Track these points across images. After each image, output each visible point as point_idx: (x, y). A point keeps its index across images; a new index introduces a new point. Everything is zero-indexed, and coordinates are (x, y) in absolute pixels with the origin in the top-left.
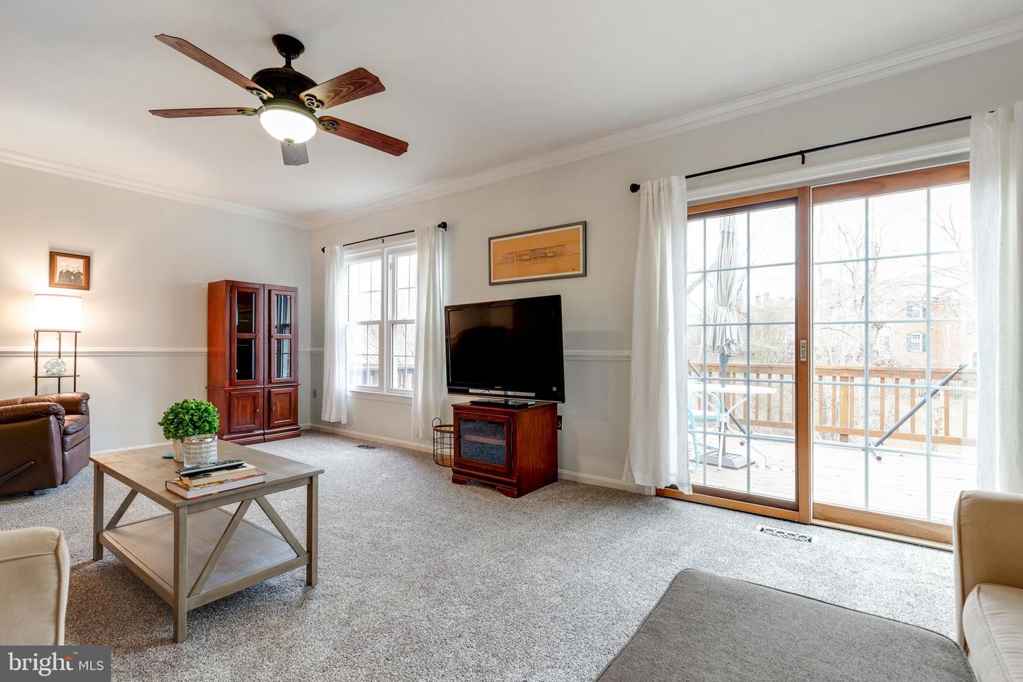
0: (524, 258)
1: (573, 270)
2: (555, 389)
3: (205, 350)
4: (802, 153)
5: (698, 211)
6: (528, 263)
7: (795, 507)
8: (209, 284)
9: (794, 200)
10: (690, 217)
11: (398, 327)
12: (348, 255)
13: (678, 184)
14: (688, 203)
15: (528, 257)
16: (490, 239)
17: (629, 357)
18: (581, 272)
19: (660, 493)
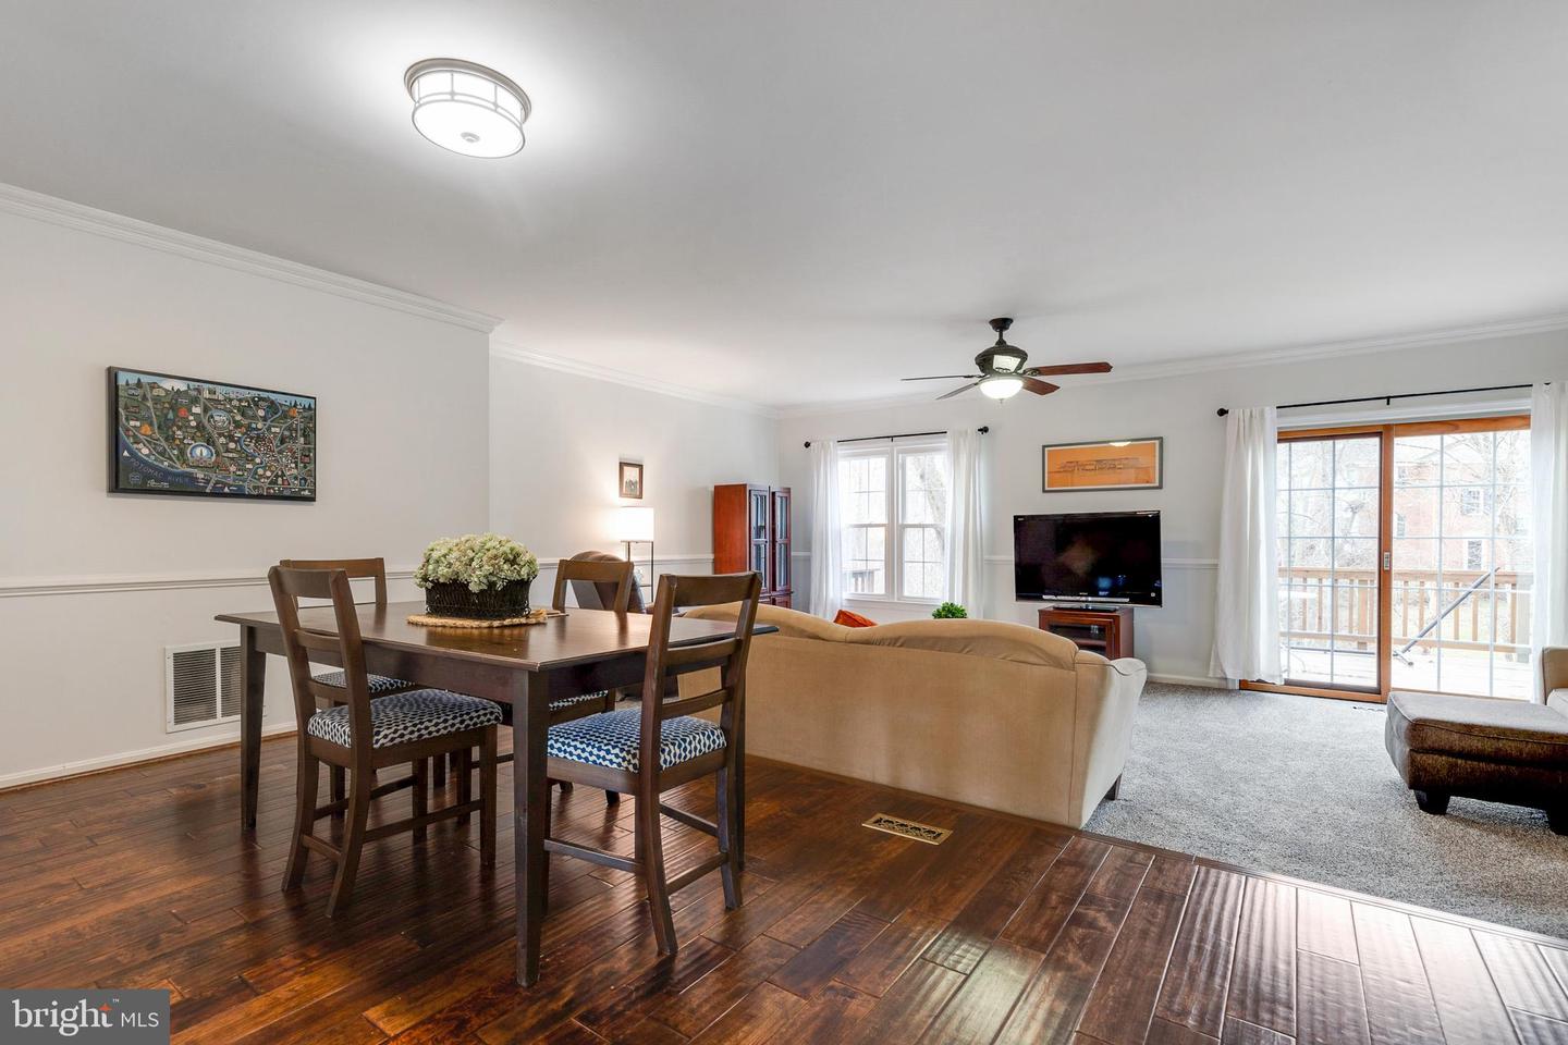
0: (1087, 467)
1: (1148, 482)
2: (1153, 595)
3: (711, 556)
4: (1388, 398)
5: (1286, 437)
6: (1093, 472)
7: (1378, 691)
8: (716, 487)
9: (1379, 434)
10: (1280, 441)
11: (909, 531)
12: (842, 450)
13: (1271, 413)
14: (1278, 428)
15: (1093, 467)
16: (1044, 447)
17: (1217, 565)
18: (1157, 484)
19: (1245, 686)
